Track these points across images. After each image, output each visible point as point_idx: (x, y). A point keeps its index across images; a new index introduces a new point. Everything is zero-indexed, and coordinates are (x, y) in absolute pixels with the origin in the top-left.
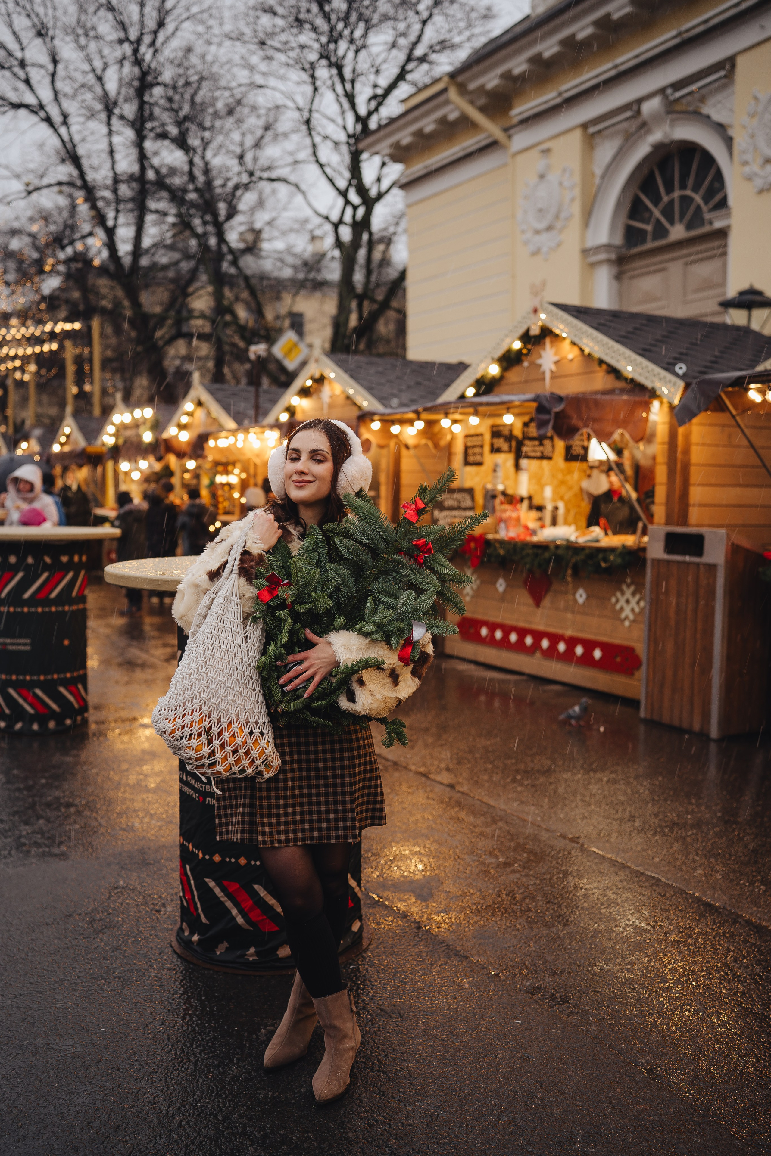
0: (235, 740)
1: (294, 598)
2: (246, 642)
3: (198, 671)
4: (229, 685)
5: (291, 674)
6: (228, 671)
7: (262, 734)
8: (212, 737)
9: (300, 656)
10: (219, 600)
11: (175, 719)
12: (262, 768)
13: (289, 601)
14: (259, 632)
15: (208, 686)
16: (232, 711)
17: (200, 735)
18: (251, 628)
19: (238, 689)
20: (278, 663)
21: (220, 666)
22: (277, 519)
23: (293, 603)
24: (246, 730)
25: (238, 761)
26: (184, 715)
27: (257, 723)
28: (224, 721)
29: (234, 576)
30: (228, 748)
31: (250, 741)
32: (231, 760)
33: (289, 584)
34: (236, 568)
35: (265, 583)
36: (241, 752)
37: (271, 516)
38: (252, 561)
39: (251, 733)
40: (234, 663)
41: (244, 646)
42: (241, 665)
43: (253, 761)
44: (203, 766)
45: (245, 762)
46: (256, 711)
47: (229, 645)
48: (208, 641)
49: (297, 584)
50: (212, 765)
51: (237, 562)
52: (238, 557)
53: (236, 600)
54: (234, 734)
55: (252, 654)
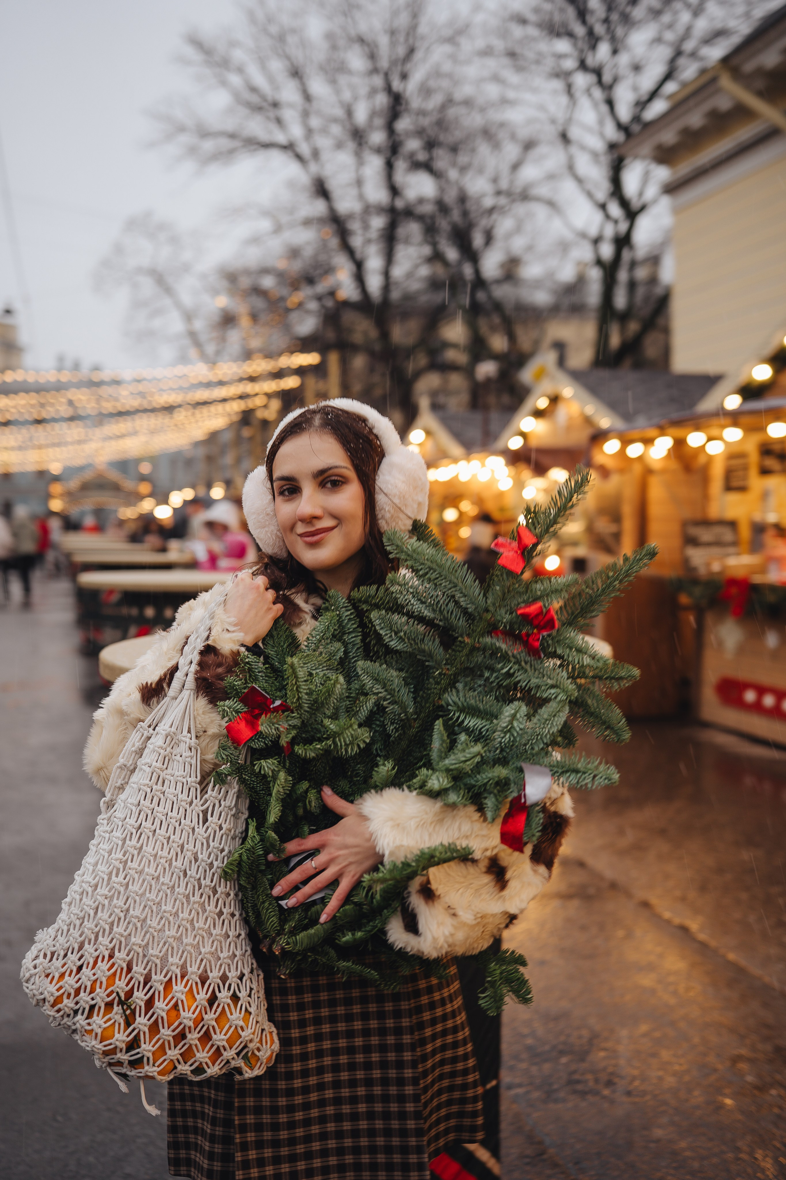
0: (178, 1016)
1: (294, 733)
2: (205, 820)
3: (110, 879)
4: (169, 908)
5: (295, 876)
6: (166, 880)
7: (235, 998)
8: (133, 1012)
9: (312, 841)
10: (157, 741)
11: (62, 976)
12: (239, 1063)
13: (284, 741)
14: (231, 800)
15: (128, 910)
16: (174, 959)
17: (109, 1006)
18: (215, 794)
19: (186, 915)
20: (271, 857)
21: (151, 870)
22: (274, 585)
23: (293, 742)
24: (202, 997)
25: (188, 1055)
26: (80, 968)
27: (224, 978)
28: (158, 980)
29: (186, 693)
30: (166, 1033)
31: (210, 1017)
32: (173, 1053)
33: (284, 708)
34: (191, 678)
35: (239, 706)
36: (193, 1037)
37: (261, 581)
38: (219, 665)
39: (212, 1000)
40: (179, 864)
41: (200, 830)
42: (194, 867)
43: (218, 1053)
44: (120, 1063)
45: (202, 1056)
46: (224, 955)
47: (171, 829)
48: (132, 821)
49: (300, 707)
50: (136, 1063)
51: (194, 667)
52: (196, 658)
53: (187, 739)
54: (176, 1005)
55: (216, 844)
